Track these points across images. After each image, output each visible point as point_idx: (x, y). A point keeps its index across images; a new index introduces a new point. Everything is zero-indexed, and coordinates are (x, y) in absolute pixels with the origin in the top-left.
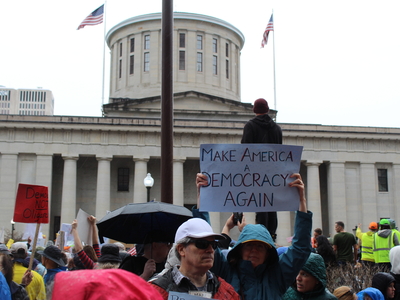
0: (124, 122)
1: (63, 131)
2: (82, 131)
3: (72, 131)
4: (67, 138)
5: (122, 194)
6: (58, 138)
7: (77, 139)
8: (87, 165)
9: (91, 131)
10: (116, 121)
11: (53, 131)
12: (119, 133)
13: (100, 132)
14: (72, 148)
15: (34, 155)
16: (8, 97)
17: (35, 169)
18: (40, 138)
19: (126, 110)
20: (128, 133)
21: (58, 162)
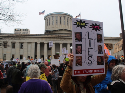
0: (50, 35)
1: (37, 37)
2: (41, 37)
3: (39, 37)
4: (38, 39)
5: (49, 50)
6: (36, 39)
7: (40, 39)
8: (42, 45)
9: (43, 37)
10: (48, 35)
11: (35, 37)
12: (49, 38)
13: (45, 37)
14: (39, 41)
15: (31, 42)
16: (20, 31)
17: (31, 45)
18: (32, 39)
19: (50, 33)
20: (51, 38)
21: (36, 44)
